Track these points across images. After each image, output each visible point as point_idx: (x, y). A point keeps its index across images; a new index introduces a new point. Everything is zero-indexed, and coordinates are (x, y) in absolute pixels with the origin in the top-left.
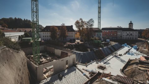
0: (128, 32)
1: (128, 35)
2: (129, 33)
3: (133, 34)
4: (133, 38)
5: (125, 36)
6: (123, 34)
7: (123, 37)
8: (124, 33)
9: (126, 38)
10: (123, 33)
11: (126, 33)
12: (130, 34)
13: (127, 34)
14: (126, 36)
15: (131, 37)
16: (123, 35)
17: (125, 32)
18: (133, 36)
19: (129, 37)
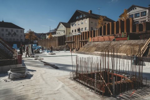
0: (10, 29)
2: (12, 31)
3: (17, 33)
5: (5, 35)
8: (3, 30)
9: (7, 39)
13: (7, 33)
16: (1, 35)
17: (5, 29)
18: (18, 36)
19: (12, 38)
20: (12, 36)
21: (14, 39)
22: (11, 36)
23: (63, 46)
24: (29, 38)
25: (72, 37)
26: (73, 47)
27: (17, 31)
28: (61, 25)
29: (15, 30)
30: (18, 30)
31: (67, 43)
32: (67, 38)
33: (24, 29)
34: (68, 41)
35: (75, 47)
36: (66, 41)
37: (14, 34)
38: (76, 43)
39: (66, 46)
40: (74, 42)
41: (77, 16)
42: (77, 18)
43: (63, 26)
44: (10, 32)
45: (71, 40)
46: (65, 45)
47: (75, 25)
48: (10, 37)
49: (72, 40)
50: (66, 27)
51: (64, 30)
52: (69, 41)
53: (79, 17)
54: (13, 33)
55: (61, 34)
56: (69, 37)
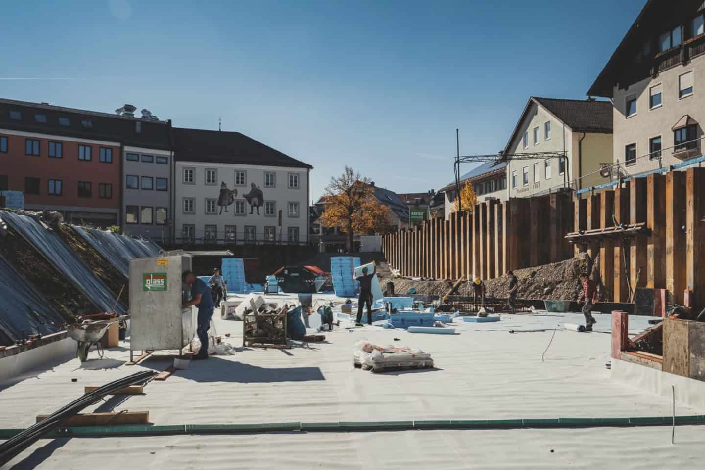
0: (226, 172)
2: (241, 178)
3: (268, 195)
4: (270, 232)
5: (200, 207)
6: (183, 191)
7: (181, 218)
8: (190, 176)
10: (180, 176)
11: (211, 177)
13: (214, 192)
14: (211, 206)
15: (258, 219)
16: (179, 206)
17: (200, 168)
18: (271, 207)
19: (241, 222)
20: (240, 211)
21: (251, 230)
22: (232, 208)
23: (546, 273)
24: (343, 224)
25: (625, 193)
26: (634, 279)
27: (270, 181)
28: (543, 114)
29: (256, 173)
30: (273, 175)
31: (584, 242)
32: (583, 203)
33: (309, 167)
34: (590, 231)
35: (660, 283)
36: (576, 233)
37: (249, 198)
38: (670, 242)
39: (578, 272)
40: (643, 236)
41: (671, 30)
42: (666, 46)
43: (557, 124)
44: (230, 187)
45: (617, 216)
46: (568, 265)
47: (654, 101)
48: (227, 216)
49: (625, 219)
50: (575, 130)
51: (559, 149)
52: (596, 224)
53: (688, 33)
54: (247, 190)
55: (537, 185)
56: (596, 199)
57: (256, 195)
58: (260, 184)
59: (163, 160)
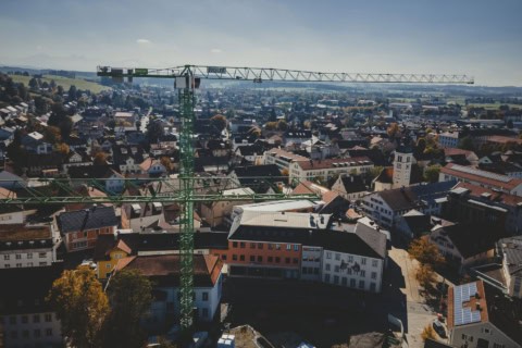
0: (344, 257)
1: (344, 265)
2: (350, 260)
3: (362, 267)
4: (362, 283)
5: (333, 268)
6: (326, 261)
7: (325, 272)
8: (329, 256)
9: (336, 278)
10: (325, 255)
11: (337, 258)
12: (351, 265)
13: (339, 263)
14: (337, 269)
15: (357, 277)
16: (324, 267)
17: (334, 253)
18: (363, 273)
19: (349, 277)
20: (349, 272)
21: (353, 281)
22: (346, 270)
27: (363, 262)
30: (365, 259)
37: (353, 268)
44: (346, 262)
48: (343, 274)
54: (353, 264)
57: (357, 267)
58: (359, 262)
59: (318, 250)
